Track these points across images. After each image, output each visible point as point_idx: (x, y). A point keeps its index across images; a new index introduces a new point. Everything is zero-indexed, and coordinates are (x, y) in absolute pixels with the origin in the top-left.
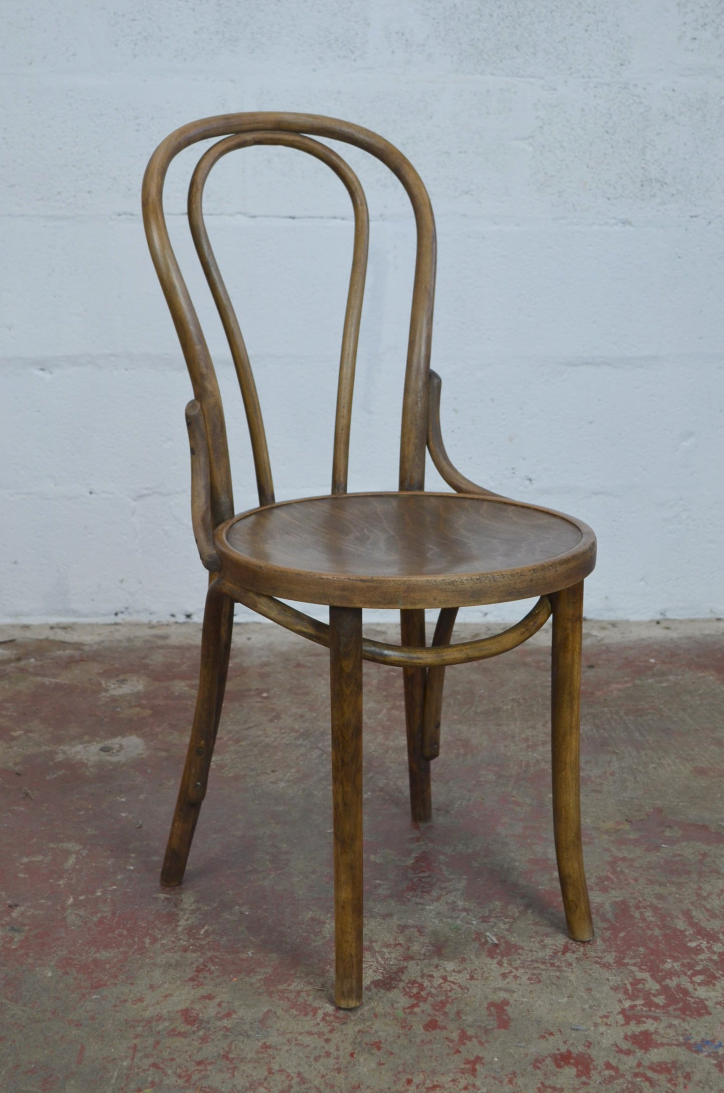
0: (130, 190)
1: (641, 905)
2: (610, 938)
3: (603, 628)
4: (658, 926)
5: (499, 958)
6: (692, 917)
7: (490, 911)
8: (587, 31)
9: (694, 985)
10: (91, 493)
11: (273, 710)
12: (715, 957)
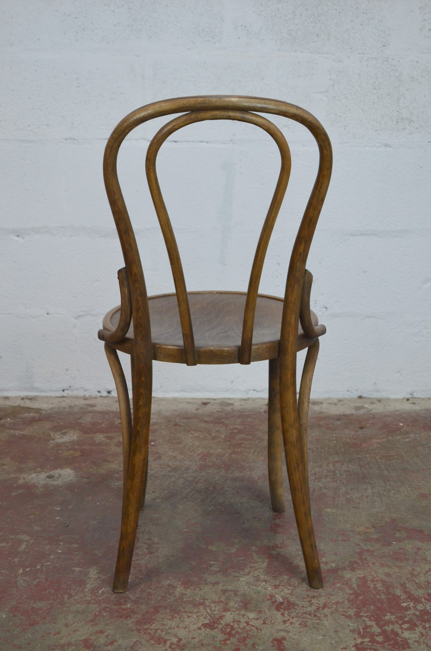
0: (73, 124)
1: (375, 579)
2: (353, 600)
3: (372, 403)
4: (384, 593)
5: (283, 611)
6: (406, 588)
7: (280, 582)
8: (362, 25)
9: (402, 630)
10: (48, 314)
11: (157, 453)
12: (418, 613)
